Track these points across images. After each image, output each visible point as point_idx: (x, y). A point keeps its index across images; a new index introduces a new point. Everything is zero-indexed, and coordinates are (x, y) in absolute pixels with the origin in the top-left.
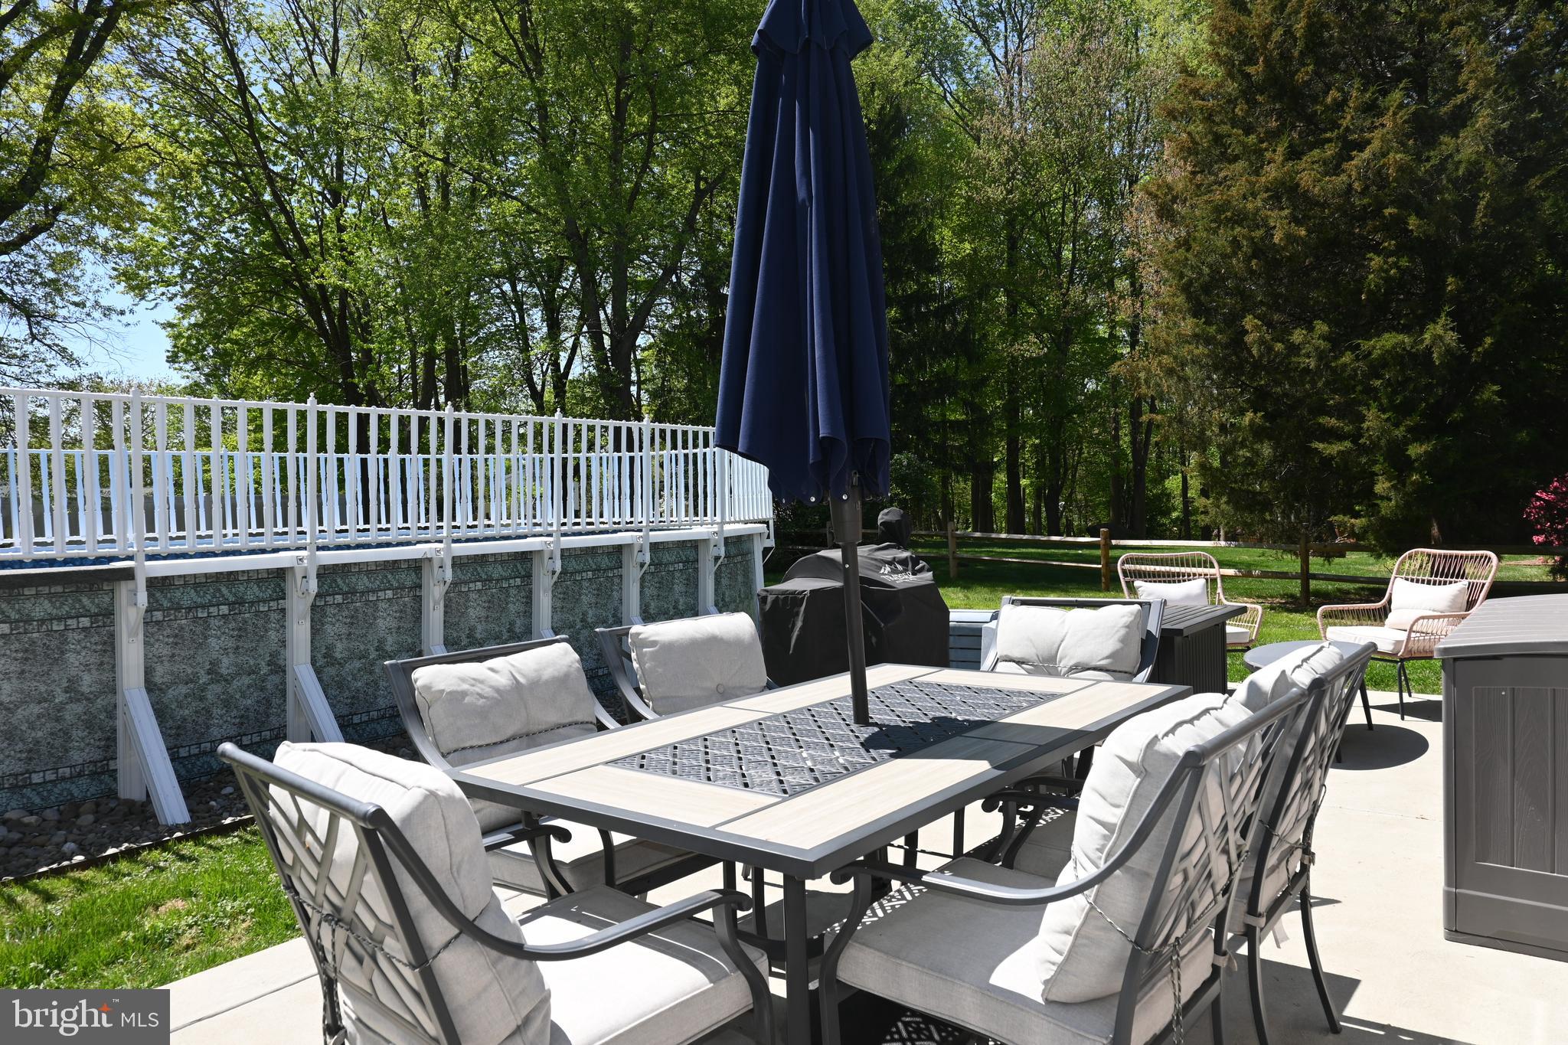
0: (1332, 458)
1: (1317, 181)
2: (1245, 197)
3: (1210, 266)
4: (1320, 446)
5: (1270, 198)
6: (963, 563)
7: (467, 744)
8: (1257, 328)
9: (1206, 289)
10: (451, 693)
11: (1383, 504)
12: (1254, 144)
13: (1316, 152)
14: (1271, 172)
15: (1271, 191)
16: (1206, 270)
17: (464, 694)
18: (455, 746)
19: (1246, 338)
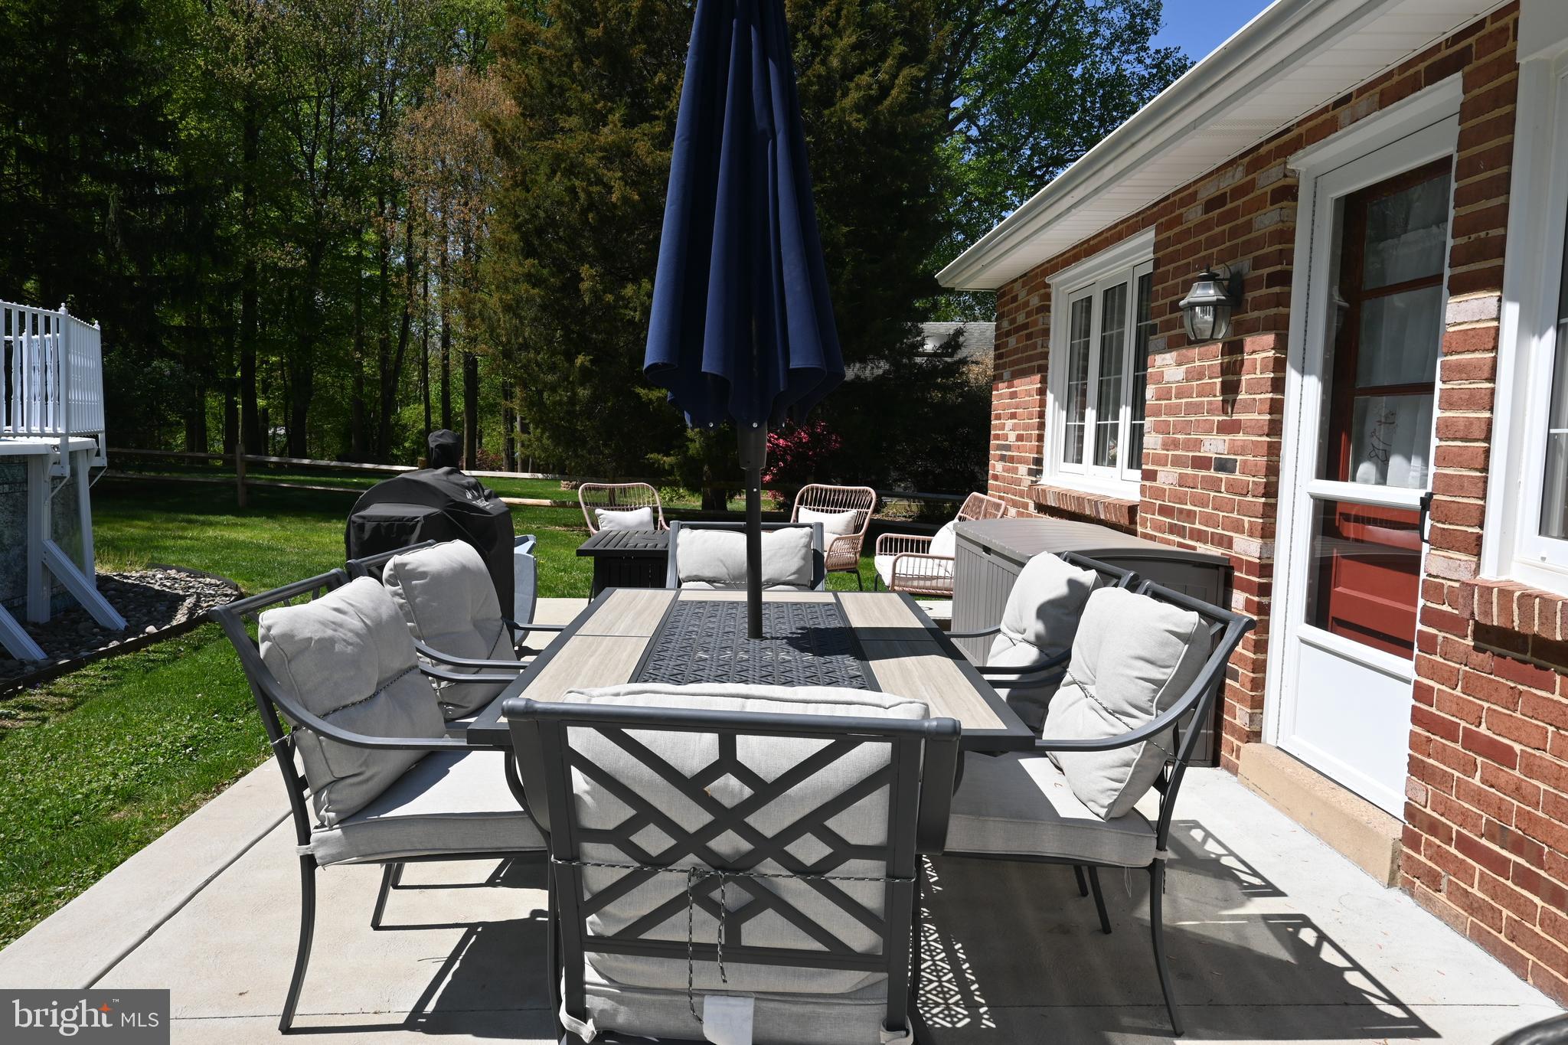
0: (651, 401)
1: (649, 153)
2: (581, 152)
3: (546, 212)
4: (642, 391)
5: (603, 158)
6: (251, 488)
7: (349, 702)
8: (592, 277)
9: (540, 232)
10: (320, 641)
11: (691, 446)
12: (590, 103)
13: (646, 126)
14: (607, 135)
15: (606, 151)
16: (542, 214)
17: (332, 641)
18: (335, 705)
19: (581, 286)
